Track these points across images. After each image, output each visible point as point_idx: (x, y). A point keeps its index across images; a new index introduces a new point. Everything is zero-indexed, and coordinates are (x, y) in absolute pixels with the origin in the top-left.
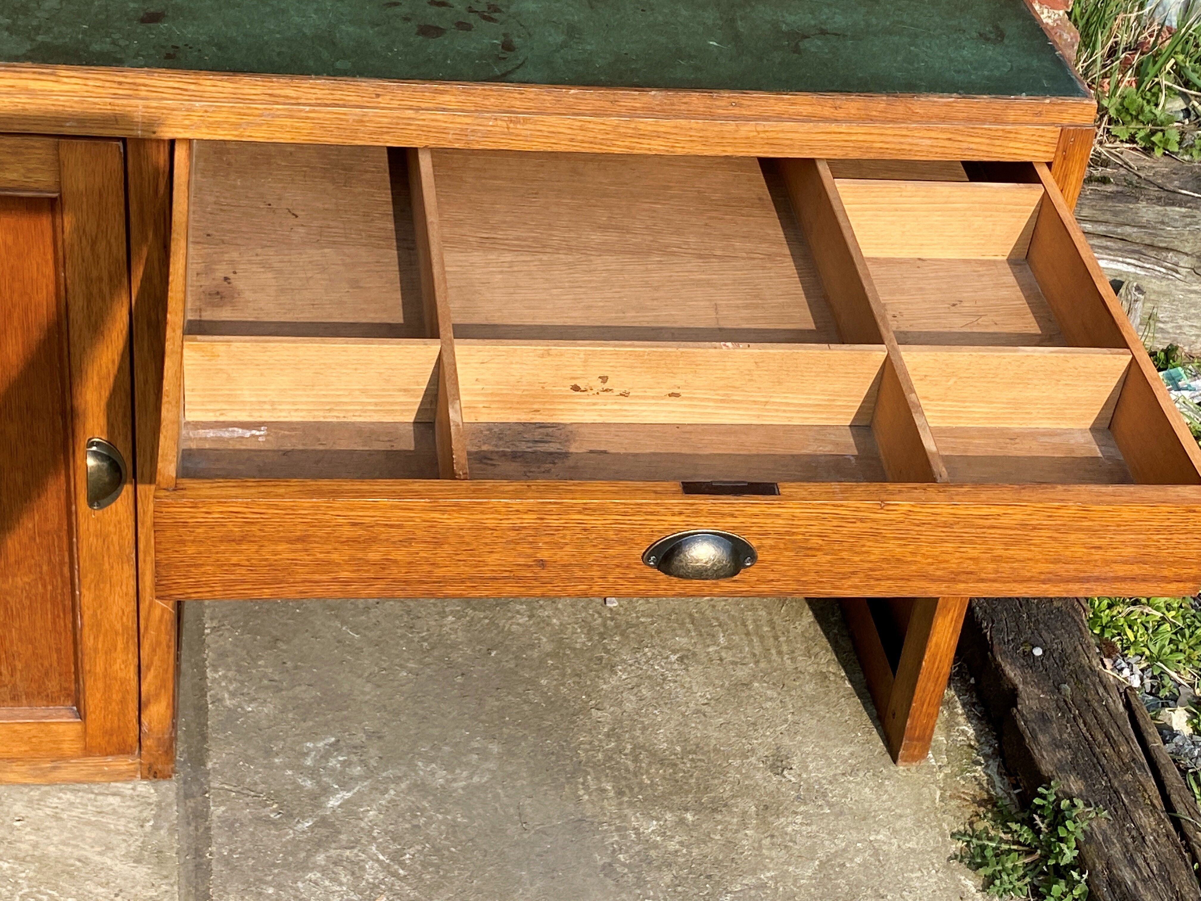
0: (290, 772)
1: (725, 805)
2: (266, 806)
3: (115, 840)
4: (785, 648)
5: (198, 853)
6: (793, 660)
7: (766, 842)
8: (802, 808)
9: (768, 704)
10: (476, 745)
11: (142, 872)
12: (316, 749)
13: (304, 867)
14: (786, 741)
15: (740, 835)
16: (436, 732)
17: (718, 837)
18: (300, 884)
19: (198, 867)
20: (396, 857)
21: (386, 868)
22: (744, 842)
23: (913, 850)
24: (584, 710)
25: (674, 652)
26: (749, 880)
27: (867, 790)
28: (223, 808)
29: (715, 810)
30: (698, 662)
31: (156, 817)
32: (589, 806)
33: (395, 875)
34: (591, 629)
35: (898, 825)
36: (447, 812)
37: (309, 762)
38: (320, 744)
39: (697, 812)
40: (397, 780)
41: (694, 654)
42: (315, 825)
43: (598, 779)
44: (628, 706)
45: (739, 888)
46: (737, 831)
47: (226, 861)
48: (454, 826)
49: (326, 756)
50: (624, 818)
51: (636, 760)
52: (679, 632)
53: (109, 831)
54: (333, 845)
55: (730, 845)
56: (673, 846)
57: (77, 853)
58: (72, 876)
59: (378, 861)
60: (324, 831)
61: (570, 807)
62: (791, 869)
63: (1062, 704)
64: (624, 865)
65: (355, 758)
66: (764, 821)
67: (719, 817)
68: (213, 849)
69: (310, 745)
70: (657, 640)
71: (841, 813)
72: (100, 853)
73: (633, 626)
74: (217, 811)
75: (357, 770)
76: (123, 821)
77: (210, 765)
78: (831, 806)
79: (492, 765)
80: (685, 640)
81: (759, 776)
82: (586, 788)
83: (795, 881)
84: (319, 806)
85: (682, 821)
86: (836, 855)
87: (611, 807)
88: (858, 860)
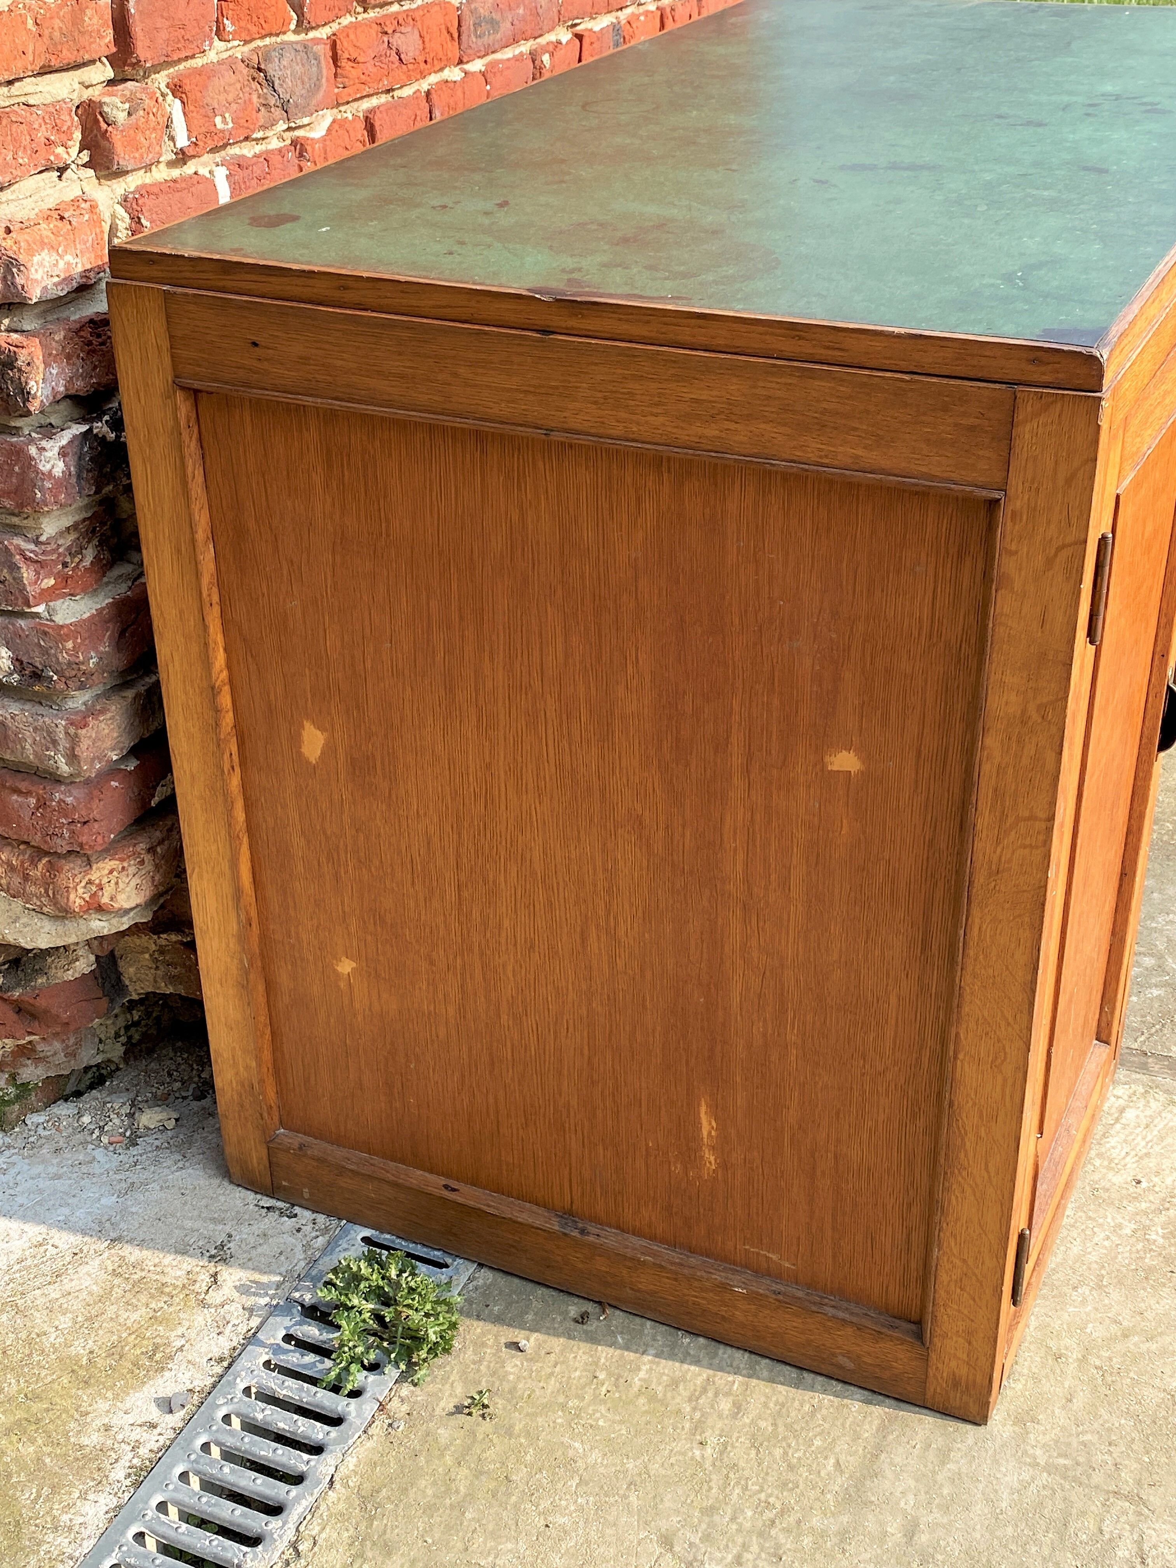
31: (1168, 1091)
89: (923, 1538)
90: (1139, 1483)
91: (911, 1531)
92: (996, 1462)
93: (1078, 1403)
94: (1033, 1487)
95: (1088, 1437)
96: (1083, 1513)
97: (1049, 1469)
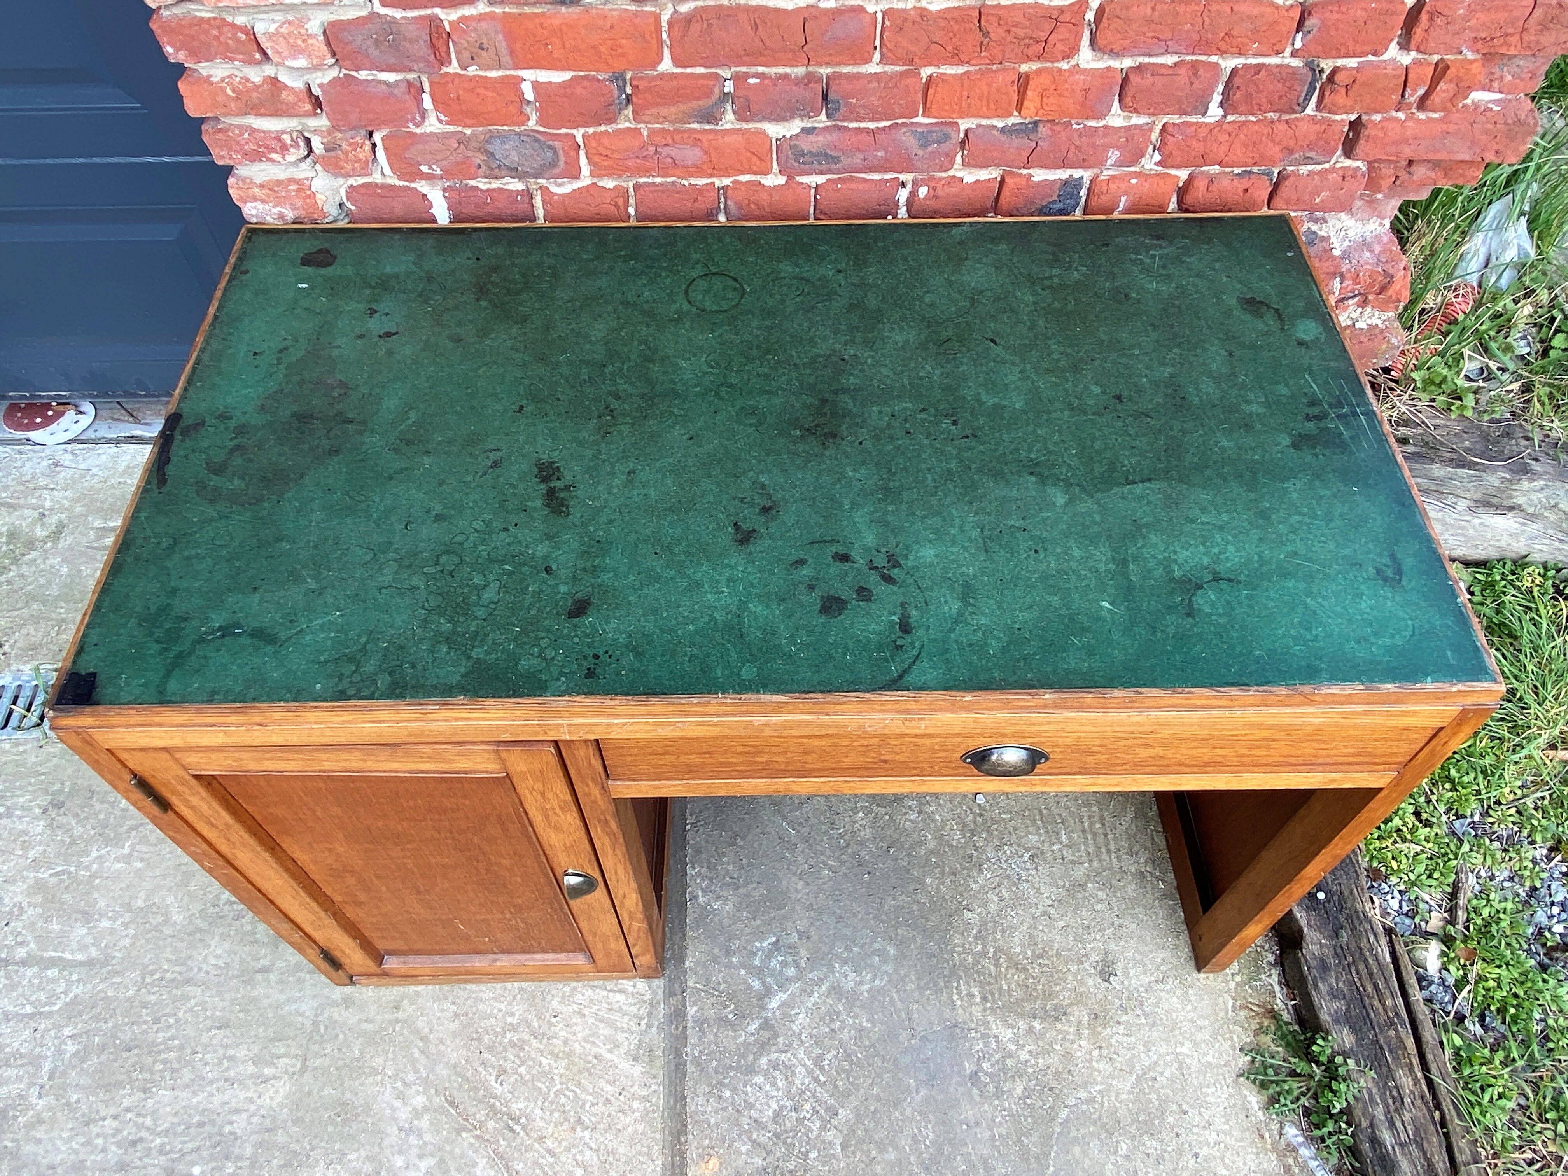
0: (743, 972)
1: (1065, 1014)
2: (726, 1007)
3: (621, 1037)
4: (1112, 847)
5: (678, 1054)
6: (1118, 858)
7: (1096, 1053)
8: (1124, 1018)
9: (1099, 907)
10: (877, 946)
11: (637, 1070)
12: (762, 949)
13: (751, 1070)
14: (1113, 946)
15: (1076, 1046)
16: (848, 932)
17: (1058, 1047)
18: (749, 1089)
19: (677, 1066)
20: (818, 1061)
21: (810, 1072)
22: (1079, 1054)
23: (1210, 1064)
24: (959, 912)
25: (1027, 850)
26: (1083, 1094)
27: (1175, 999)
28: (695, 1009)
29: (1057, 1019)
30: (1045, 860)
31: (650, 1014)
32: (960, 1011)
33: (816, 1080)
34: (965, 825)
35: (1199, 1036)
36: (856, 1017)
37: (757, 962)
38: (765, 944)
39: (1043, 1019)
40: (820, 982)
41: (1042, 853)
42: (761, 1027)
43: (967, 983)
44: (992, 907)
45: (1073, 1102)
46: (1073, 1042)
47: (697, 1062)
48: (861, 1030)
49: (769, 957)
50: (986, 1024)
51: (997, 965)
52: (1031, 829)
53: (616, 1029)
54: (773, 1049)
55: (1068, 1055)
56: (1024, 1056)
57: (595, 1050)
58: (591, 1074)
59: (804, 1066)
60: (767, 1034)
61: (947, 1013)
62: (1114, 1082)
63: (1339, 950)
64: (986, 1074)
65: (790, 959)
66: (1094, 1033)
67: (1059, 1026)
68: (688, 1049)
69: (757, 944)
70: (1014, 838)
71: (1154, 1024)
72: (610, 1051)
73: (997, 822)
74: (692, 1011)
75: (791, 971)
76: (626, 1018)
77: (687, 964)
78: (1146, 1016)
79: (889, 968)
80: (1036, 838)
81: (1091, 982)
82: (959, 993)
83: (1118, 1095)
84: (763, 1007)
85: (1031, 1029)
86: (1150, 1068)
87: (977, 1011)
88: (1167, 1074)
89: (259, 977)
90: (315, 1069)
91: (263, 970)
92: (315, 997)
93: (366, 1026)
94: (300, 1019)
95: (341, 1036)
96: (288, 1046)
97: (315, 1024)
